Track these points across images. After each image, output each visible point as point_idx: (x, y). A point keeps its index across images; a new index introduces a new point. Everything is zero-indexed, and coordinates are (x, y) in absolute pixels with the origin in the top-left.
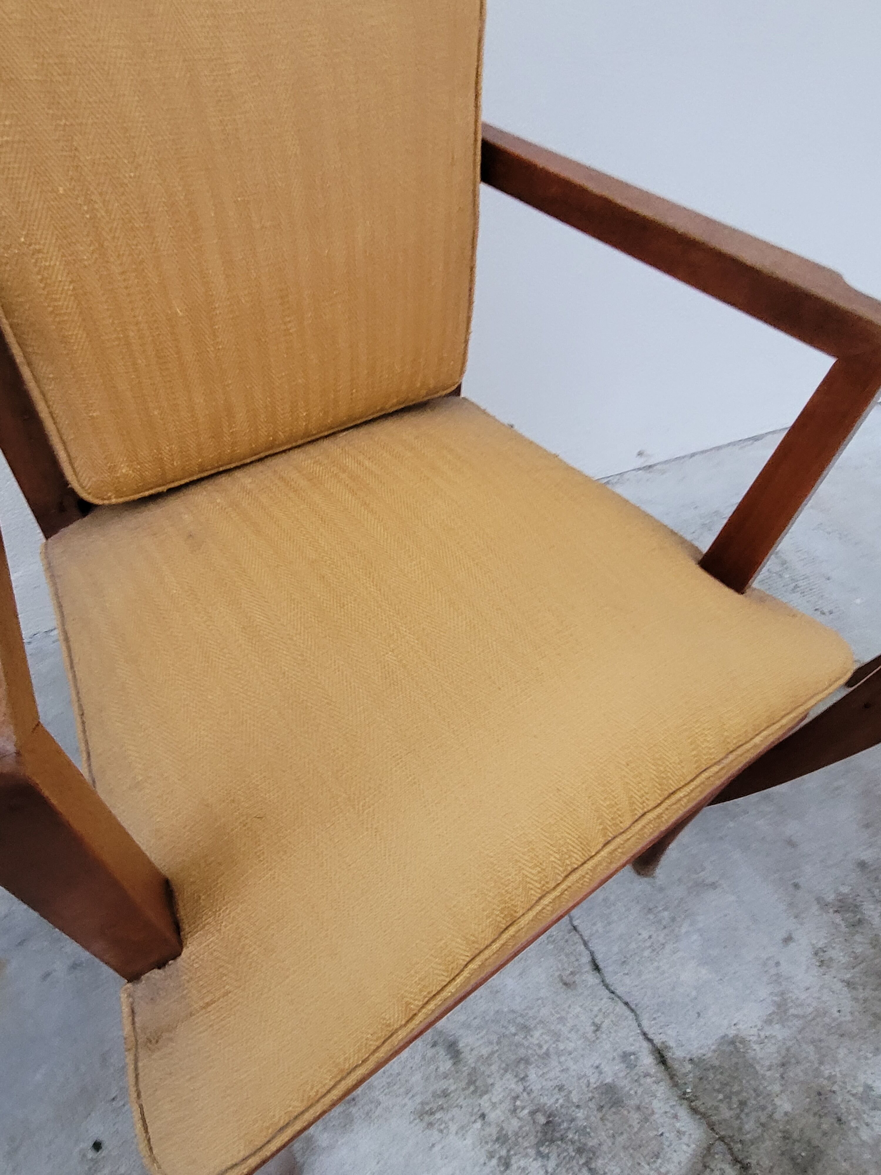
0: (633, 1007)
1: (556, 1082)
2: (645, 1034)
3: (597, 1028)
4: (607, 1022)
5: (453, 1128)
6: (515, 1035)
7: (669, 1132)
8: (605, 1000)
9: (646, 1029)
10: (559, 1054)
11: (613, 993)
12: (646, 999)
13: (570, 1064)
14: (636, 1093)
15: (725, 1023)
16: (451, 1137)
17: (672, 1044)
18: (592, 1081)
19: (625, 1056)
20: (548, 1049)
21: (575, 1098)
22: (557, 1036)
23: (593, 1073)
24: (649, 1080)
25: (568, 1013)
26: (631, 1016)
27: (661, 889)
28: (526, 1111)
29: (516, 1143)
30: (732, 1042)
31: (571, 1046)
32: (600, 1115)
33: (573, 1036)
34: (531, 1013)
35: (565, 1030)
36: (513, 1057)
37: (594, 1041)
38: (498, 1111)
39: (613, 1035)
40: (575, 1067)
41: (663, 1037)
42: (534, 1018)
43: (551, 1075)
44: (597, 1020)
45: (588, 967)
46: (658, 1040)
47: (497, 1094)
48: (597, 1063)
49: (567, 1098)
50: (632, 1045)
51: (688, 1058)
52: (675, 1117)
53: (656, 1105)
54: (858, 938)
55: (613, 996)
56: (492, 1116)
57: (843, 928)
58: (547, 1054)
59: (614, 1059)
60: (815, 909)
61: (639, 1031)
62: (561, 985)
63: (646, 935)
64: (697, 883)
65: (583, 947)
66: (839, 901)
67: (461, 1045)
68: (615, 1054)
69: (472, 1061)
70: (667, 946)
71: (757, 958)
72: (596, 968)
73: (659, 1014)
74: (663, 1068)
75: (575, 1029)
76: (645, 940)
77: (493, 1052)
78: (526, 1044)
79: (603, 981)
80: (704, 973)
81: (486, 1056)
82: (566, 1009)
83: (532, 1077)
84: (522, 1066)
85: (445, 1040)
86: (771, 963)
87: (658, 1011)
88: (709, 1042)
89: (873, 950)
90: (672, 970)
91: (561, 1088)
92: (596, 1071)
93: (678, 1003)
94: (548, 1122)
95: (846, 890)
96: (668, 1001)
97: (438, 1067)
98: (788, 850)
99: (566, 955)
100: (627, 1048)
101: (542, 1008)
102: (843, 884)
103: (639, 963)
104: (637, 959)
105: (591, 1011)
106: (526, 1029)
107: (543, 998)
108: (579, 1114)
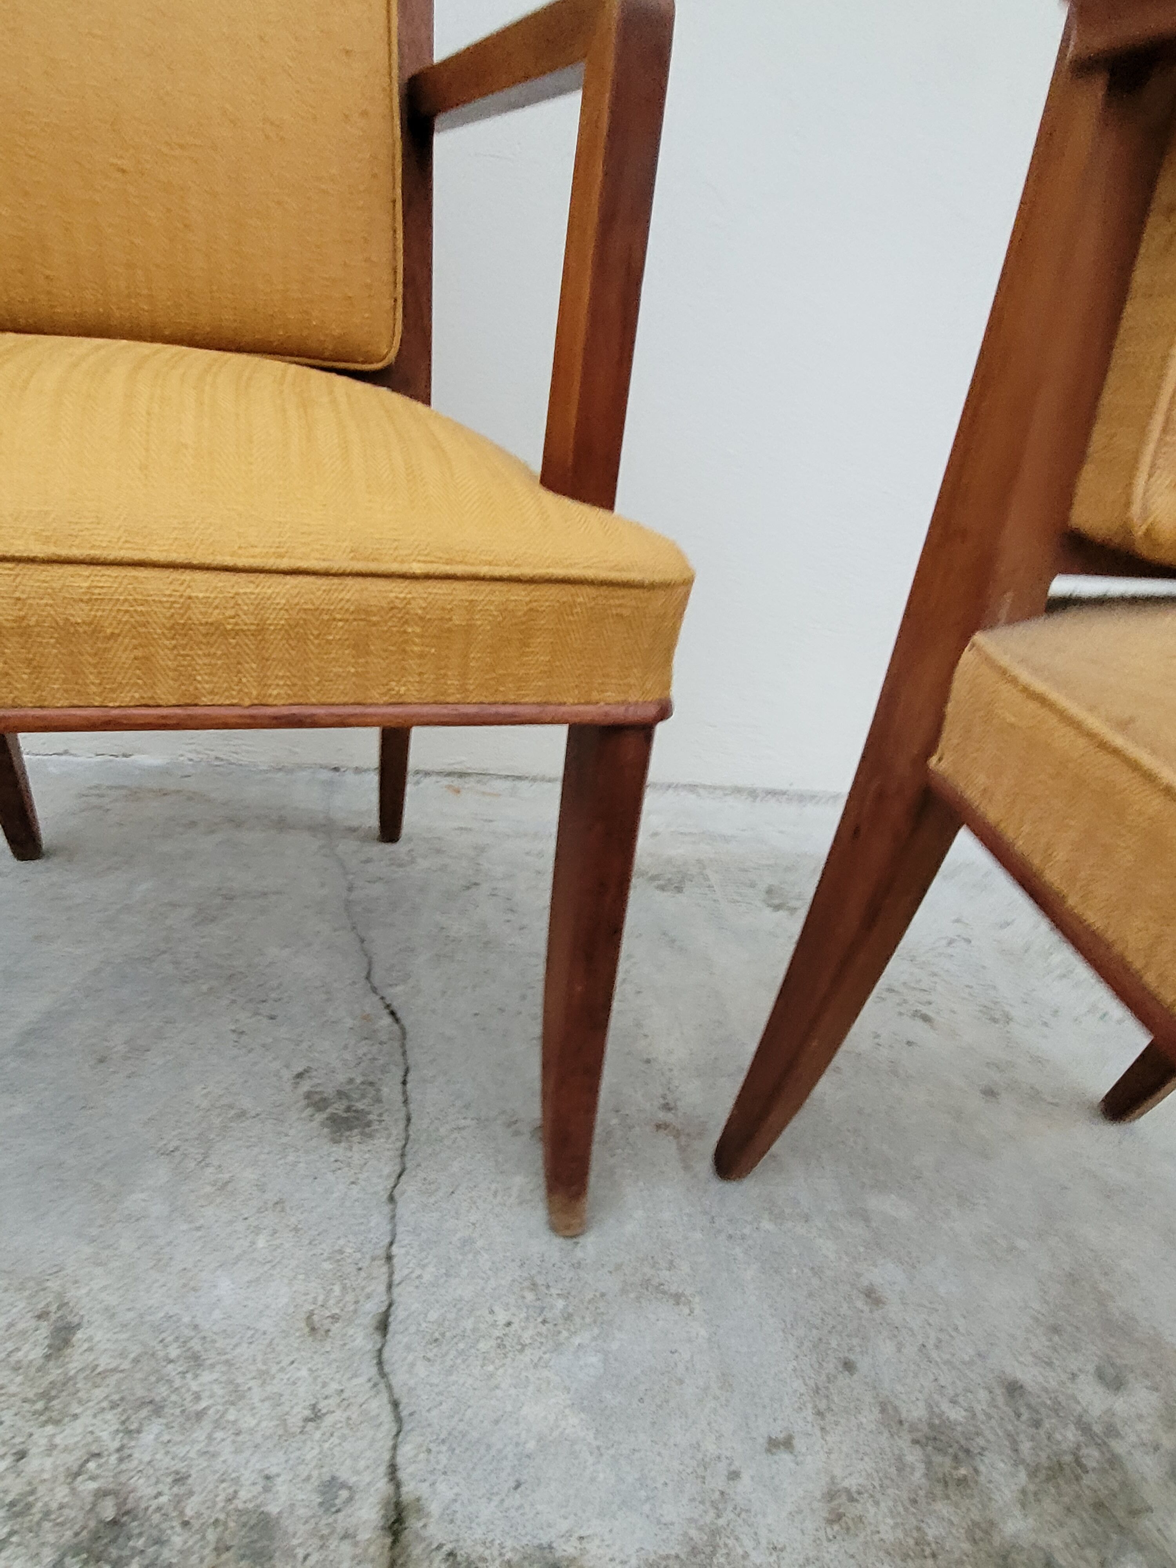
0: (404, 1413)
1: (180, 1466)
2: (393, 1467)
3: (316, 1416)
4: (339, 1415)
6: (171, 1362)
8: (363, 1381)
9: (399, 1460)
10: (217, 1425)
11: (383, 1376)
12: (434, 1412)
13: (226, 1451)
14: (305, 1557)
15: (563, 1526)
17: (434, 1508)
18: (243, 1494)
19: (331, 1487)
20: (207, 1408)
21: (190, 1508)
22: (237, 1395)
23: (254, 1484)
24: (346, 1548)
25: (282, 1370)
26: (388, 1425)
27: (577, 1266)
28: (93, 1485)
29: (35, 1529)
31: (248, 1422)
32: (212, 1559)
33: (265, 1409)
35: (256, 1395)
36: (140, 1392)
37: (293, 1435)
38: (48, 1462)
39: (335, 1440)
40: (230, 1458)
41: (424, 1490)
42: (221, 1352)
43: (182, 1451)
44: (323, 1405)
45: (368, 1320)
46: (409, 1490)
47: (70, 1434)
48: (274, 1470)
49: (178, 1501)
50: (357, 1473)
51: (447, 1548)
54: (942, 1508)
55: (380, 1380)
56: (33, 1464)
57: (918, 1476)
58: (200, 1415)
59: (308, 1478)
60: (870, 1417)
61: (387, 1456)
62: (303, 1325)
63: (502, 1317)
64: (646, 1283)
65: (382, 1288)
66: (931, 1426)
67: (79, 1335)
68: (315, 1473)
69: (73, 1367)
70: (528, 1351)
71: (697, 1446)
72: (383, 1326)
73: (444, 1448)
74: (388, 1541)
75: (276, 1400)
76: (494, 1325)
77: (115, 1370)
78: (178, 1383)
79: (380, 1351)
80: (573, 1423)
81: (99, 1370)
82: (284, 1364)
83: (148, 1437)
84: (144, 1413)
85: (61, 1318)
86: (722, 1468)
87: (443, 1441)
88: (509, 1543)
89: (966, 1546)
90: (513, 1391)
91: (180, 1479)
92: (261, 1483)
93: (489, 1447)
94: (114, 1522)
95: (956, 1414)
96: (475, 1435)
97: (18, 1349)
98: (860, 1304)
99: (344, 1288)
100: (344, 1474)
101: (245, 1345)
102: (954, 1402)
103: (461, 1353)
104: (461, 1346)
105: (324, 1385)
106: (196, 1361)
107: (257, 1330)
108: (178, 1538)
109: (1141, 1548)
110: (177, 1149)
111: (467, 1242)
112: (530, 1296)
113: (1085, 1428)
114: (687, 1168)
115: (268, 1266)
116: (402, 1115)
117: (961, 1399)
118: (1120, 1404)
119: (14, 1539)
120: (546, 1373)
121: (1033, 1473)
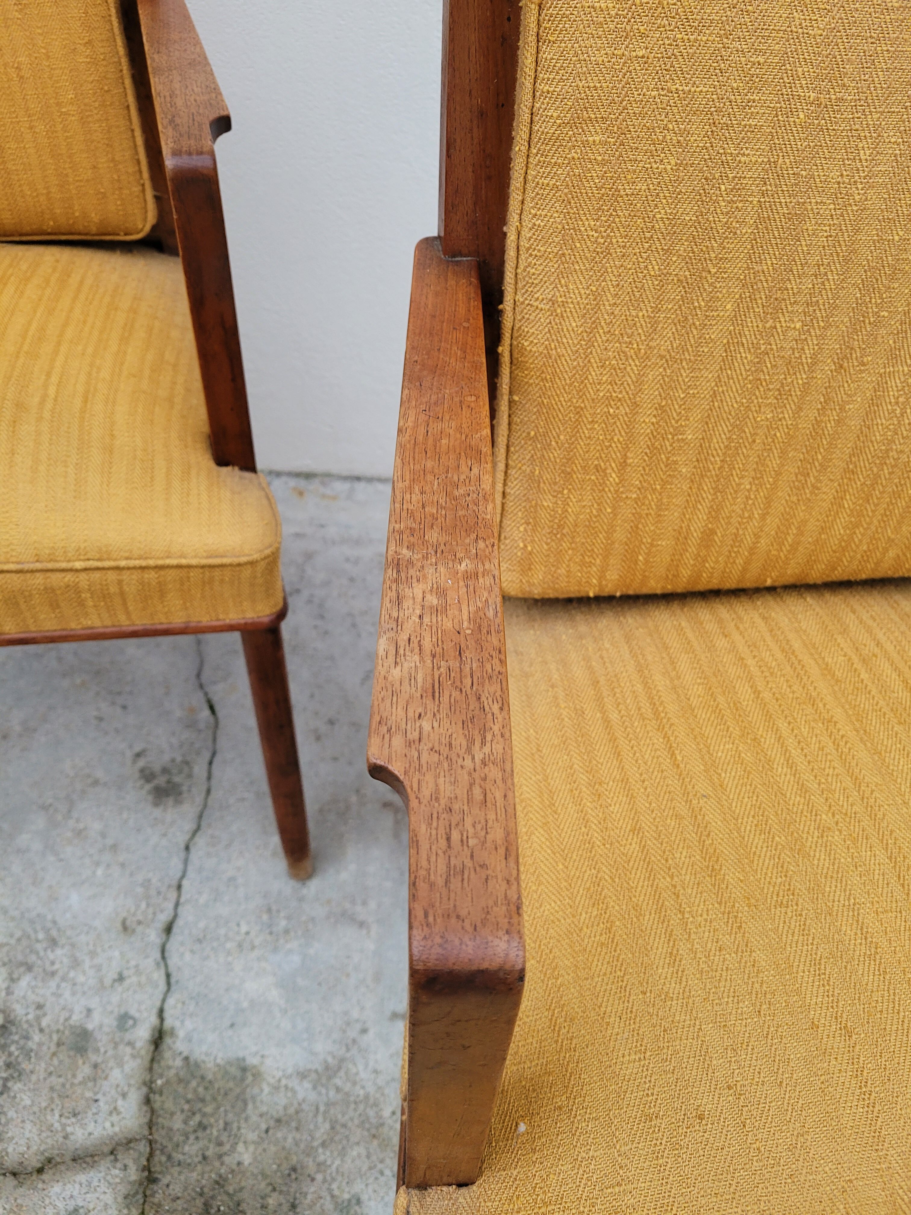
0: (173, 982)
1: (41, 1000)
2: (162, 1010)
3: (121, 978)
4: (134, 979)
7: (106, 1102)
8: (152, 960)
9: (166, 1006)
10: (64, 979)
11: (164, 958)
12: (190, 983)
13: (67, 994)
14: (105, 1052)
17: (180, 1033)
18: (75, 1018)
19: (125, 1017)
21: (45, 1021)
22: (76, 963)
23: (80, 1013)
24: (128, 1049)
25: (103, 951)
26: (163, 988)
27: (301, 899)
31: (81, 979)
32: (54, 1049)
33: (90, 973)
34: (69, 933)
35: (88, 963)
36: (20, 958)
37: (106, 988)
39: (130, 993)
40: (69, 998)
41: (177, 1023)
42: (69, 938)
43: (41, 992)
44: (126, 973)
45: (160, 926)
46: (167, 1024)
48: (92, 1006)
49: (38, 1019)
50: (140, 1012)
51: (184, 1055)
53: (116, 1072)
55: (161, 961)
58: (53, 974)
59: (112, 1012)
61: (159, 1004)
62: (119, 926)
63: (244, 929)
65: (172, 906)
68: (117, 1010)
70: (256, 951)
72: (169, 929)
74: (153, 1047)
75: (99, 968)
76: (238, 933)
78: (42, 954)
79: (165, 943)
82: (106, 947)
83: (23, 983)
84: (21, 968)
86: (358, 1026)
90: (241, 973)
91: (40, 1006)
92: (85, 1012)
94: (3, 1026)
99: (148, 905)
100: (133, 1012)
101: (83, 934)
104: (215, 944)
105: (128, 962)
106: (51, 942)
107: (92, 926)
108: (37, 1037)
112: (265, 917)
115: (102, 887)
116: (204, 788)
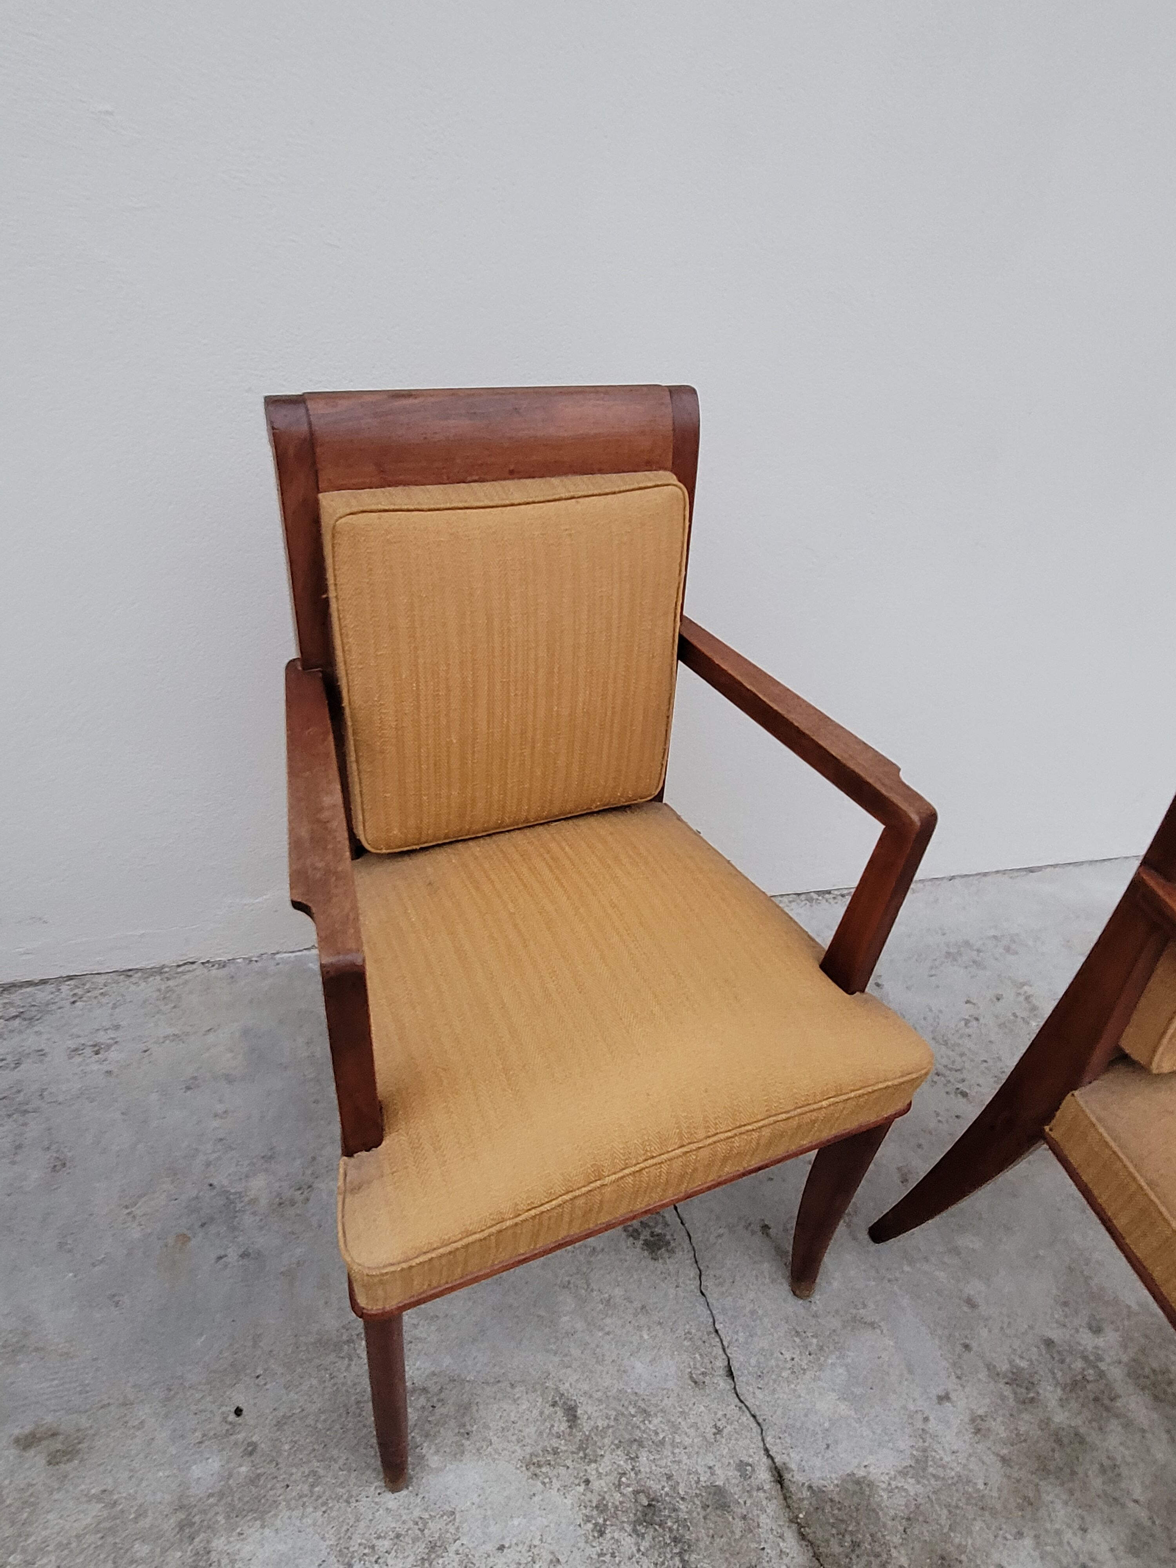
0: (760, 1421)
1: (667, 1471)
2: (767, 1450)
3: (719, 1431)
4: (729, 1428)
5: (556, 1484)
6: (634, 1416)
7: (772, 1548)
8: (733, 1407)
9: (768, 1446)
10: (673, 1445)
11: (742, 1402)
12: (774, 1417)
14: (745, 1503)
15: (855, 1462)
16: (554, 1492)
17: (793, 1466)
18: (703, 1479)
19: (742, 1466)
20: (664, 1438)
21: (681, 1491)
22: (675, 1428)
23: (705, 1473)
24: (761, 1494)
25: (690, 1409)
26: (756, 1429)
28: (630, 1489)
29: (615, 1516)
30: (858, 1482)
31: (687, 1441)
32: (703, 1513)
33: (691, 1432)
34: (653, 1401)
35: (684, 1426)
36: (627, 1437)
37: (712, 1443)
38: (603, 1483)
39: (733, 1442)
40: (688, 1462)
41: (785, 1458)
42: (657, 1405)
43: (663, 1463)
44: (720, 1424)
45: (722, 1372)
46: (779, 1460)
47: (605, 1466)
48: (711, 1464)
49: (674, 1488)
50: (750, 1456)
51: (807, 1485)
52: (781, 1537)
53: (764, 1519)
54: (1026, 1416)
55: (740, 1404)
56: (596, 1484)
57: (1011, 1402)
58: (662, 1442)
59: (729, 1464)
60: (983, 1375)
61: (761, 1445)
62: (690, 1382)
63: (788, 1356)
64: (854, 1319)
65: (721, 1352)
66: (1013, 1373)
67: (579, 1412)
68: (732, 1462)
69: (586, 1429)
70: (808, 1373)
71: (905, 1408)
72: (730, 1374)
73: (786, 1435)
74: (779, 1486)
75: (695, 1425)
76: (785, 1361)
77: (609, 1427)
78: (643, 1428)
79: (735, 1388)
80: (843, 1407)
81: (600, 1428)
82: (690, 1405)
83: (643, 1459)
84: (635, 1447)
85: (565, 1403)
86: (920, 1416)
87: (785, 1431)
88: (833, 1476)
89: (1039, 1432)
90: (807, 1397)
91: (669, 1477)
92: (709, 1471)
93: (808, 1430)
94: (649, 1505)
95: (1023, 1364)
96: (798, 1425)
97: (553, 1426)
98: (965, 1309)
99: (701, 1355)
100: (746, 1459)
101: (666, 1398)
102: (1021, 1357)
103: (775, 1381)
104: (774, 1377)
105: (716, 1413)
106: (646, 1413)
107: (668, 1390)
108: (683, 1506)
109: (1117, 1416)
110: (569, 1282)
111: (753, 1312)
112: (797, 1340)
113: (1085, 1358)
114: (855, 1239)
115: (656, 1351)
116: (684, 1233)
117: (1024, 1355)
118: (1100, 1342)
119: (608, 1523)
120: (820, 1383)
121: (1063, 1390)
